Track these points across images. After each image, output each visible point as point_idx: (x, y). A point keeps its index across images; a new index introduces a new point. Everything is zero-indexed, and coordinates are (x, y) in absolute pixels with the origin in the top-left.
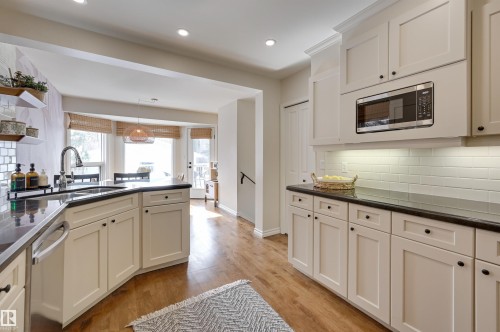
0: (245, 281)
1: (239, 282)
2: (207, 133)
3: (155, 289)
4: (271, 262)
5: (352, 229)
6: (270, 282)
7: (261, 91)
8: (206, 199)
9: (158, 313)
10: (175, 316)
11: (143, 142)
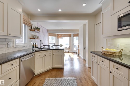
0: (75, 78)
1: (73, 78)
2: (77, 35)
3: (54, 73)
4: (86, 75)
5: (111, 72)
6: (82, 81)
7: (87, 21)
8: (77, 53)
9: (51, 79)
10: (54, 81)
11: (61, 38)
